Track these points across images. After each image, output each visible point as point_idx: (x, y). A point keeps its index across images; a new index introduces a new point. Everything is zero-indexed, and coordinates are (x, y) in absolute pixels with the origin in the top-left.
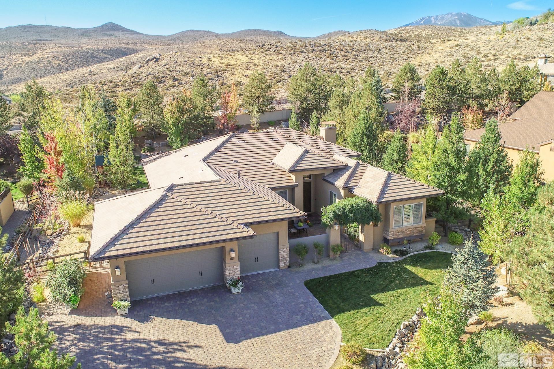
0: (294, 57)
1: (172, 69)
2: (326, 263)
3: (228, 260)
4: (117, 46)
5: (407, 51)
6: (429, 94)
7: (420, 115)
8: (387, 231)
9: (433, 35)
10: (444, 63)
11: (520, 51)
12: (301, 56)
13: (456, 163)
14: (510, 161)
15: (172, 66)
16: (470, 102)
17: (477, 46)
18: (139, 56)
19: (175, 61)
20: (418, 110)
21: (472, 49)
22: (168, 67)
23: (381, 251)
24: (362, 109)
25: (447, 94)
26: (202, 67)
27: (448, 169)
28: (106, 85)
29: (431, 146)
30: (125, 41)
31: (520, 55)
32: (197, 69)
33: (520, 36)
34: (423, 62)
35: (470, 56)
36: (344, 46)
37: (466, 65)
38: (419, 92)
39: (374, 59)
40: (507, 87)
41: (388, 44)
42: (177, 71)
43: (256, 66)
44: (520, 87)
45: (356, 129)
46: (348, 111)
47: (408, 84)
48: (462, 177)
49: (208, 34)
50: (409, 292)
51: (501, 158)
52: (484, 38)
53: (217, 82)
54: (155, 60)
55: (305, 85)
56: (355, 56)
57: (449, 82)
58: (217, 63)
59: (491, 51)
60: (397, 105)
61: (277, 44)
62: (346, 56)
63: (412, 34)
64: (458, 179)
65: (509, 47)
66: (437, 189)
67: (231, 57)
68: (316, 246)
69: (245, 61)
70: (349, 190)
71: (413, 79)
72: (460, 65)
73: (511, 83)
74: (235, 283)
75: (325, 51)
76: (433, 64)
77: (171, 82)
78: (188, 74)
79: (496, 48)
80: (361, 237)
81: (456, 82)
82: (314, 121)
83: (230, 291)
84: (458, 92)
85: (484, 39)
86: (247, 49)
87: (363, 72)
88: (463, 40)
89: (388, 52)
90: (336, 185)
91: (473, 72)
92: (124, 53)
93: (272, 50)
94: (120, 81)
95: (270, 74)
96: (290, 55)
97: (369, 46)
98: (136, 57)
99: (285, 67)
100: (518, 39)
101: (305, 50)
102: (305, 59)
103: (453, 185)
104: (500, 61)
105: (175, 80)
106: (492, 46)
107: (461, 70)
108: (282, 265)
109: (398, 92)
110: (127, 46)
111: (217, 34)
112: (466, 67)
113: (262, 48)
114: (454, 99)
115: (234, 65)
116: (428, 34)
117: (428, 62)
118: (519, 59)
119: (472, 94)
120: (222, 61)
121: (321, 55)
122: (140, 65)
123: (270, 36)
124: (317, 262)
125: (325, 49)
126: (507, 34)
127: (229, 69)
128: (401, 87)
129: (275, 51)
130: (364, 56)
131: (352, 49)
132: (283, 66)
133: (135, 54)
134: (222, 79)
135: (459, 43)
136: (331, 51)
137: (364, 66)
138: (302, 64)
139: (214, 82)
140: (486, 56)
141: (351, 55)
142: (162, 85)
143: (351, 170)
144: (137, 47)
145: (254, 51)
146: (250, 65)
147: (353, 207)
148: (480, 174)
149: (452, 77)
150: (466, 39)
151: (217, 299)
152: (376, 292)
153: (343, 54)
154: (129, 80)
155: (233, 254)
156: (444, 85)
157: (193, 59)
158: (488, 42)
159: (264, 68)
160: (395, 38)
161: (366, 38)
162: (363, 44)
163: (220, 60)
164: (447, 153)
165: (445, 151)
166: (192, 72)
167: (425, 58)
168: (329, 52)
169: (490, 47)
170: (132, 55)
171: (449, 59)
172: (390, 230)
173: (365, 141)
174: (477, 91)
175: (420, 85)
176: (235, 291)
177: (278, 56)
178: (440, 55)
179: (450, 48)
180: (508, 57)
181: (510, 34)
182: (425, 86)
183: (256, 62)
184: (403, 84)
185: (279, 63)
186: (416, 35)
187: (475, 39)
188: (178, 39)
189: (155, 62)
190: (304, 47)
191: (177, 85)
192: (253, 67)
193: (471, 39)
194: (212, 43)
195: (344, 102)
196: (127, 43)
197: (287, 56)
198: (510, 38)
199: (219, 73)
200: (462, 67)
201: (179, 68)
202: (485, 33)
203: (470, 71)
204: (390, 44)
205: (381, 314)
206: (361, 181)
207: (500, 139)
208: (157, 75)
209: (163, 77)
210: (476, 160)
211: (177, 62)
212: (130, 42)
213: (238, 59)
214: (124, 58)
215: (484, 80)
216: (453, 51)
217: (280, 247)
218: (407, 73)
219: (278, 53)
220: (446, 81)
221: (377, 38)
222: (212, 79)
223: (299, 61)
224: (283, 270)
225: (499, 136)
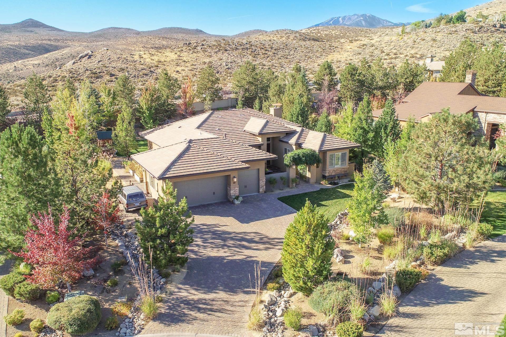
0: (220, 55)
1: (107, 66)
2: (288, 189)
3: (232, 184)
4: (40, 42)
5: (320, 50)
6: (344, 86)
7: (337, 103)
8: (324, 170)
9: (341, 35)
10: (353, 61)
11: (416, 50)
12: (226, 54)
13: (367, 126)
14: (401, 127)
15: (106, 63)
16: (375, 92)
17: (381, 46)
18: (64, 52)
19: (108, 58)
20: (335, 98)
21: (377, 49)
22: (103, 63)
23: (322, 182)
24: (296, 96)
25: (357, 86)
26: (135, 63)
27: (362, 130)
28: (45, 80)
29: (350, 118)
30: (47, 38)
31: (417, 54)
32: (130, 65)
33: (417, 37)
34: (335, 60)
35: (375, 55)
36: (264, 45)
37: (372, 62)
38: (336, 84)
39: (291, 57)
40: (403, 80)
41: (303, 43)
42: (113, 67)
43: (185, 63)
44: (412, 80)
45: (293, 111)
46: (285, 98)
47: (327, 78)
48: (371, 135)
49: (130, 31)
50: (342, 201)
51: (396, 125)
52: (387, 38)
53: (151, 77)
54: (88, 57)
55: (247, 79)
56: (274, 54)
57: (359, 76)
58: (148, 60)
59: (393, 51)
60: (320, 94)
61: (203, 43)
62: (266, 54)
63: (323, 33)
64: (369, 137)
65: (407, 47)
66: (356, 143)
67: (161, 54)
68: (282, 178)
69: (174, 58)
70: (299, 146)
71: (330, 74)
72: (367, 63)
73: (406, 77)
74: (237, 198)
75: (247, 49)
76: (343, 61)
77: (108, 77)
78: (123, 70)
79: (396, 48)
80: (308, 175)
81: (364, 76)
82: (257, 106)
83: (233, 203)
84: (366, 84)
85: (386, 40)
86: (174, 47)
87: (282, 68)
88: (369, 40)
89: (303, 50)
90: (289, 143)
91: (377, 68)
92: (46, 50)
93: (199, 48)
94: (59, 76)
95: (199, 70)
96: (216, 52)
97: (287, 45)
98: (61, 54)
99: (212, 64)
100: (415, 40)
101: (229, 48)
102: (230, 56)
103: (365, 141)
104: (400, 59)
105: (112, 75)
106: (393, 46)
107: (368, 67)
108: (261, 190)
109: (319, 84)
110: (49, 43)
111: (138, 31)
112: (372, 64)
113: (189, 46)
114: (363, 89)
115: (165, 61)
116: (337, 33)
117: (339, 59)
118: (416, 57)
119: (377, 85)
120: (153, 58)
121: (244, 53)
122: (73, 61)
123: (190, 34)
124: (282, 190)
125: (247, 47)
126: (406, 35)
127: (160, 66)
128: (321, 80)
129: (202, 49)
130: (283, 54)
131: (272, 48)
132: (210, 62)
133: (60, 51)
134: (156, 74)
135: (365, 43)
136: (252, 49)
137: (283, 63)
138: (228, 61)
139: (148, 77)
140: (388, 55)
141: (270, 53)
142: (100, 80)
143: (298, 134)
144: (59, 44)
145: (182, 49)
146: (180, 62)
147: (304, 154)
148: (382, 136)
149: (361, 72)
150: (371, 40)
151: (227, 207)
152: (322, 201)
153: (264, 52)
154: (67, 75)
155: (235, 180)
156: (355, 78)
157: (125, 56)
158: (390, 43)
159: (193, 65)
160: (308, 37)
161: (282, 37)
162: (281, 43)
163: (150, 57)
164: (361, 120)
165: (360, 118)
166: (127, 68)
167: (336, 56)
168: (250, 50)
169: (391, 47)
170: (56, 52)
171: (357, 57)
172: (327, 170)
173: (300, 120)
174: (380, 84)
175: (336, 79)
176: (237, 202)
177: (204, 54)
178: (349, 53)
179: (358, 48)
180: (406, 56)
181: (408, 35)
182: (340, 79)
183: (185, 59)
184: (323, 78)
185: (207, 60)
186: (326, 35)
187: (378, 40)
188: (100, 36)
189: (88, 58)
190: (227, 46)
191: (114, 80)
192: (183, 63)
193: (376, 39)
194: (135, 40)
195: (281, 91)
196: (49, 40)
197: (213, 54)
198: (409, 39)
199: (152, 69)
200: (368, 64)
201: (114, 64)
202: (387, 34)
203: (374, 68)
204: (304, 43)
205: (327, 209)
206: (306, 140)
207: (395, 112)
208: (94, 71)
209: (100, 73)
210: (380, 126)
211: (110, 59)
212: (52, 39)
213: (168, 56)
214: (49, 54)
215: (386, 75)
216: (360, 50)
217: (260, 179)
218: (326, 69)
219: (205, 51)
220: (356, 75)
221: (292, 37)
222: (146, 75)
223: (224, 58)
224: (262, 194)
225: (394, 110)
